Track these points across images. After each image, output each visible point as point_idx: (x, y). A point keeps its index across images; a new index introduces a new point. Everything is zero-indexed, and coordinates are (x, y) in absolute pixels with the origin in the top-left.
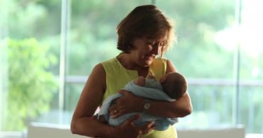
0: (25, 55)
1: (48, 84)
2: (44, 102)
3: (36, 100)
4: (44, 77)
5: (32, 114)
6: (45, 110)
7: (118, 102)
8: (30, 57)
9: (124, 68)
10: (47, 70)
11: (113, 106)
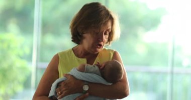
0: (5, 46)
1: (23, 69)
2: (19, 83)
3: (13, 81)
4: (19, 63)
5: (10, 92)
6: (20, 89)
7: (62, 85)
8: (9, 47)
9: (76, 57)
10: (22, 58)
11: (58, 88)
